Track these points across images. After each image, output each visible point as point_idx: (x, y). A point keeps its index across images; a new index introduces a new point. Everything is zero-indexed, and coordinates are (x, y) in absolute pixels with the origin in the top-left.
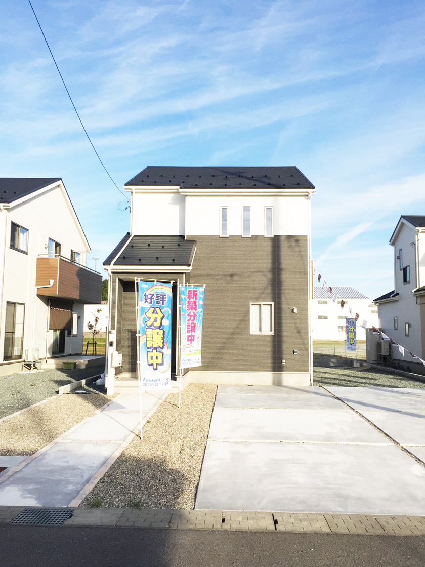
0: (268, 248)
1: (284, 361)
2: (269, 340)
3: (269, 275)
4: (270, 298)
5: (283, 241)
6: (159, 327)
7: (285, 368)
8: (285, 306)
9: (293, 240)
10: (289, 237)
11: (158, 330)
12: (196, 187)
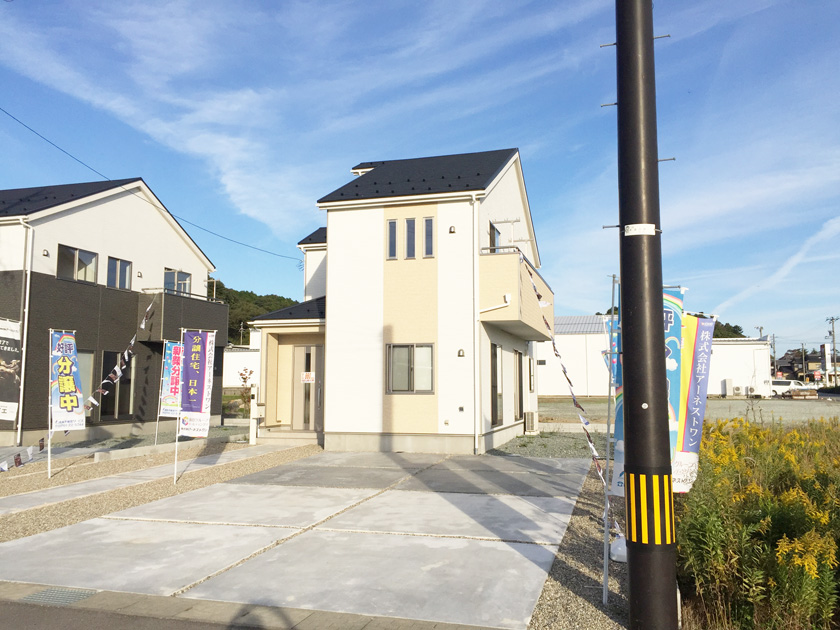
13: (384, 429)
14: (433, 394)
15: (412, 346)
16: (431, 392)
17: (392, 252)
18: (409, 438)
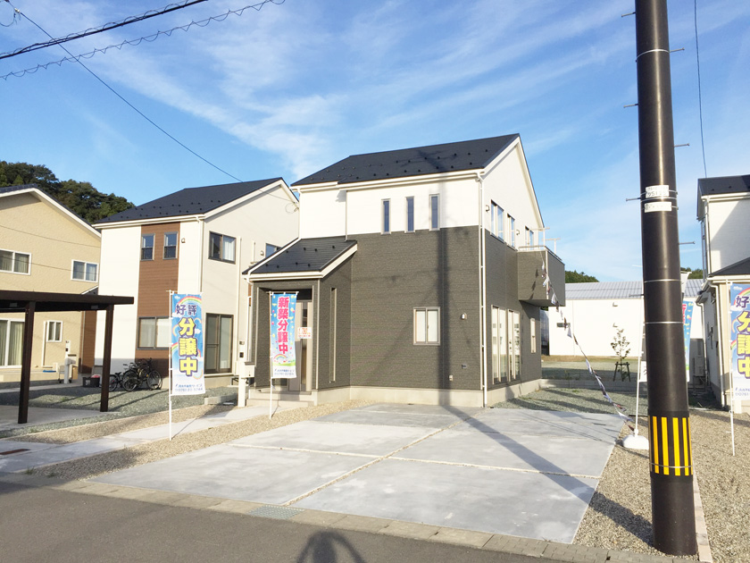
0: (433, 244)
1: (451, 377)
2: (435, 352)
3: (435, 276)
4: (435, 302)
5: (449, 235)
6: (192, 336)
7: (452, 385)
8: (452, 312)
9: (461, 233)
10: (458, 229)
11: (191, 339)
12: (358, 180)
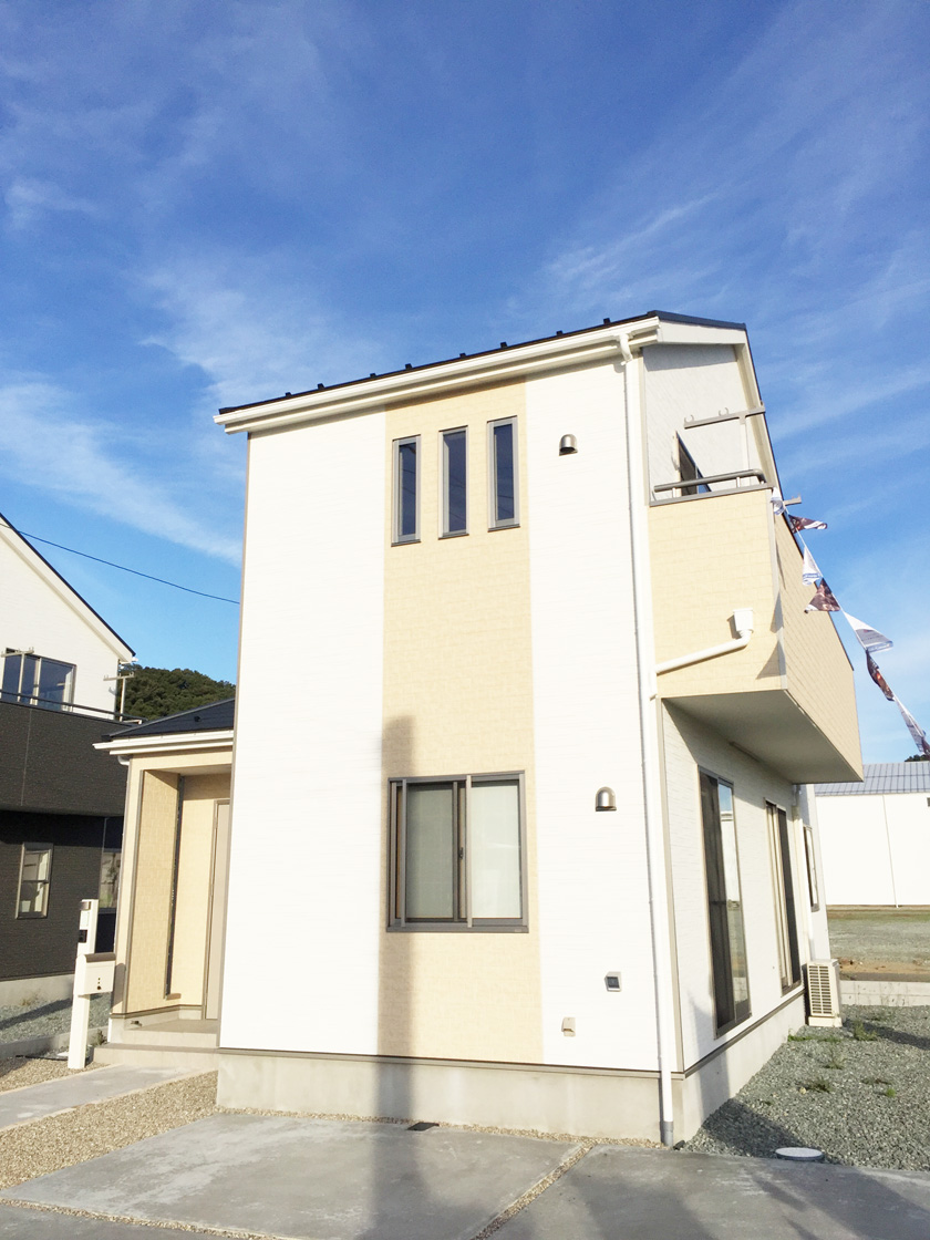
13: (382, 1041)
14: (525, 929)
15: (462, 784)
16: (516, 925)
17: (408, 526)
18: (456, 1076)
